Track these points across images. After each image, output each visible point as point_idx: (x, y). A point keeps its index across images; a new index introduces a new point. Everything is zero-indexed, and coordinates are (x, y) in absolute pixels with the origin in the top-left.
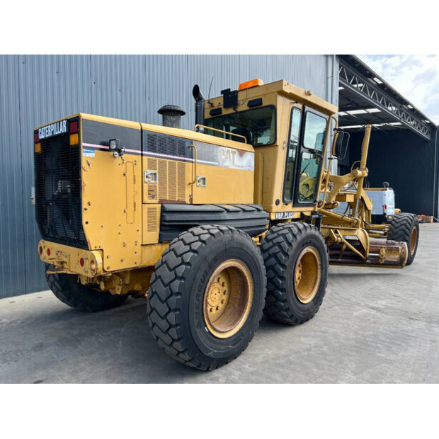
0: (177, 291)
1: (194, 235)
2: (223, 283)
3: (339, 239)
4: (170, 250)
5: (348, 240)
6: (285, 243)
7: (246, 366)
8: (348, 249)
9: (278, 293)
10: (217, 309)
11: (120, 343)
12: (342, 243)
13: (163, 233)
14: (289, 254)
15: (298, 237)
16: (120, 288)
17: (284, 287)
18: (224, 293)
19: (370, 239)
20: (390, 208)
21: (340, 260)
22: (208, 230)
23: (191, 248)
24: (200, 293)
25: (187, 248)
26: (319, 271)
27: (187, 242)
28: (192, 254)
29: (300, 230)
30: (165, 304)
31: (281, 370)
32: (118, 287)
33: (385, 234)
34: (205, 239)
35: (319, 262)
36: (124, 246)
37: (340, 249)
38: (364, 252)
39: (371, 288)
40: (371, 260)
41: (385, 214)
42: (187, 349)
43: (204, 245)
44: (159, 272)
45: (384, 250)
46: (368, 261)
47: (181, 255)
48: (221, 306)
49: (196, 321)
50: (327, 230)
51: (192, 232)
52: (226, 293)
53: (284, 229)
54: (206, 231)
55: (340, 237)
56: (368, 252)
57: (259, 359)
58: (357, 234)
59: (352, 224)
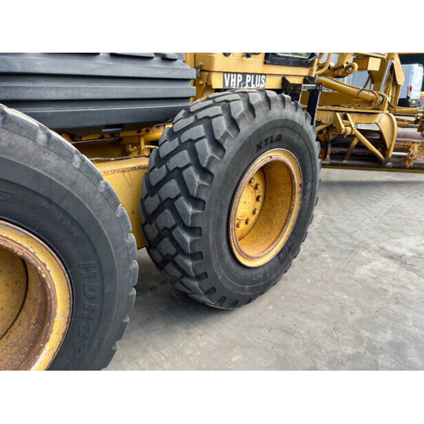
3: (349, 129)
5: (362, 132)
6: (206, 141)
8: (360, 145)
12: (353, 136)
15: (245, 126)
19: (398, 130)
20: (416, 90)
21: (345, 162)
33: (416, 122)
37: (347, 145)
38: (384, 150)
39: (389, 210)
41: (408, 98)
45: (416, 146)
46: (389, 164)
50: (330, 114)
53: (216, 104)
55: (350, 126)
56: (392, 149)
58: (379, 121)
59: (373, 104)
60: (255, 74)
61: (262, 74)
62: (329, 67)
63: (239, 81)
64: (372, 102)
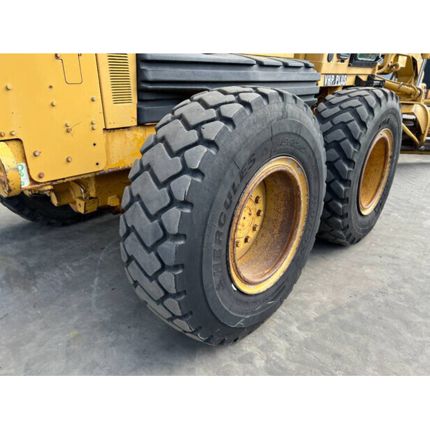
0: (176, 231)
1: (206, 106)
2: (258, 198)
4: (157, 141)
6: (355, 122)
7: (294, 328)
9: (336, 205)
10: (246, 240)
11: (96, 280)
13: (145, 107)
14: (361, 142)
15: (376, 113)
16: (82, 203)
17: (348, 195)
18: (258, 214)
22: (236, 94)
23: (201, 135)
24: (221, 231)
25: (193, 136)
26: (388, 165)
27: (193, 122)
28: (205, 149)
29: (379, 100)
30: (153, 254)
31: (352, 336)
32: (78, 201)
34: (230, 115)
35: (390, 153)
36: (68, 131)
38: (420, 135)
40: (425, 146)
42: (201, 327)
43: (230, 128)
44: (136, 187)
46: (422, 147)
47: (181, 152)
48: (252, 235)
49: (216, 280)
51: (201, 101)
52: (262, 213)
54: (233, 98)
56: (426, 134)
57: (312, 314)
58: (415, 110)
59: (412, 96)
60: (341, 74)
61: (345, 74)
62: (388, 66)
63: (333, 80)
64: (411, 94)
